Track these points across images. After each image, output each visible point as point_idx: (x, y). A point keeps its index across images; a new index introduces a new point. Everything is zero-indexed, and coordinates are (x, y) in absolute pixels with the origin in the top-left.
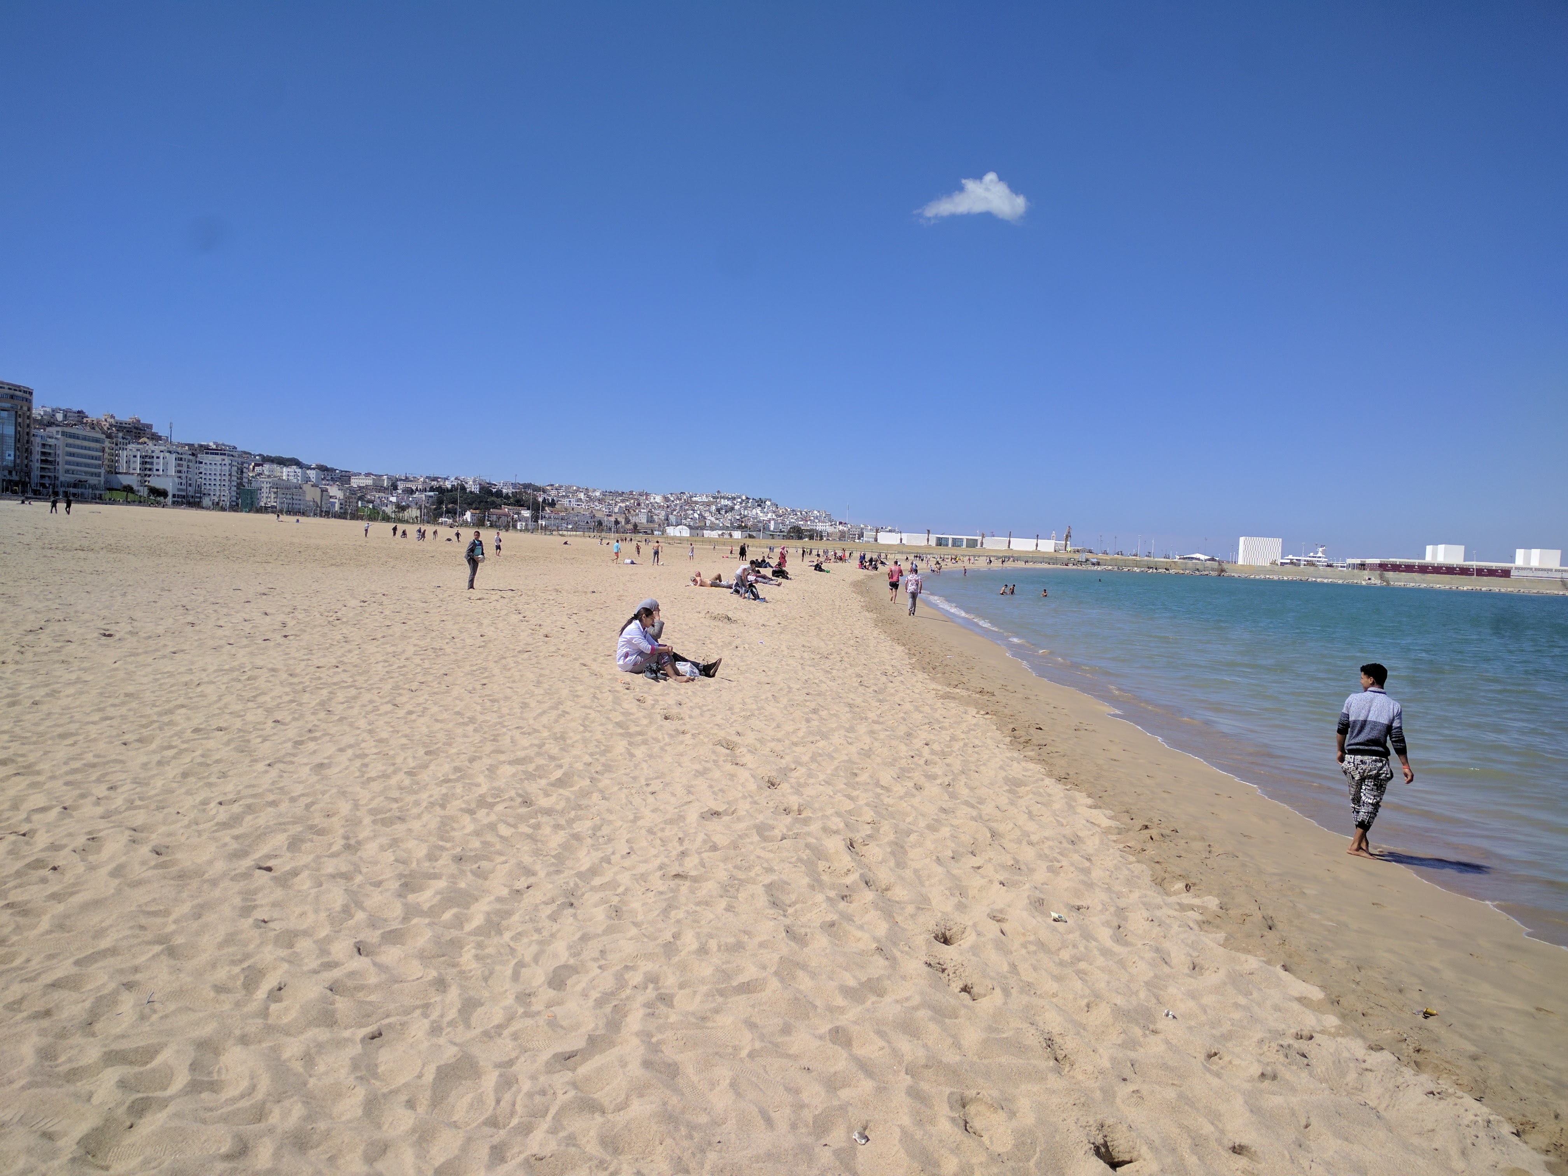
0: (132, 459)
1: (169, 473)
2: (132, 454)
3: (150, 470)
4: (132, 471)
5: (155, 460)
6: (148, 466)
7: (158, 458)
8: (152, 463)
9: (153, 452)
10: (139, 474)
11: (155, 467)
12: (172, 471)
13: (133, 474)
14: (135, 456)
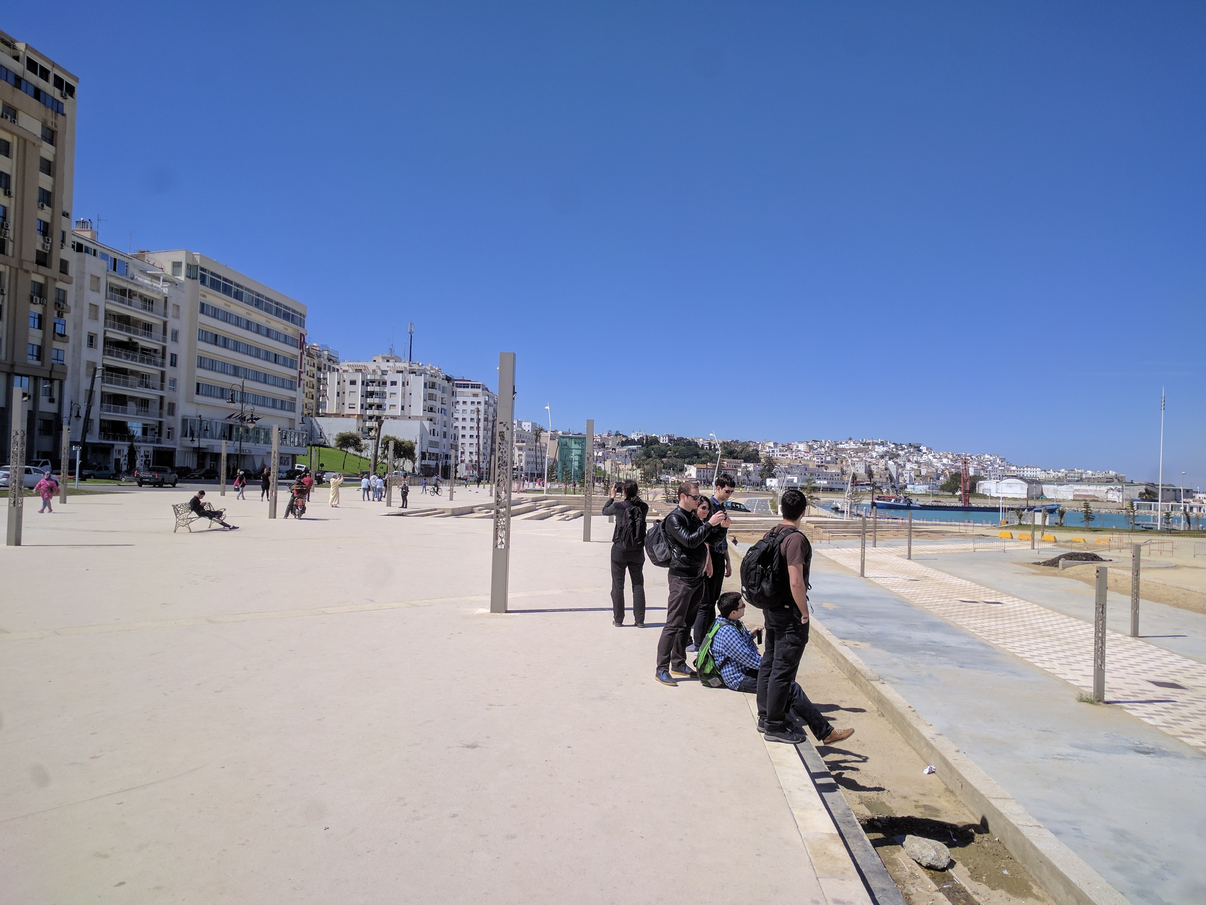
0: (348, 388)
1: (413, 413)
2: (347, 377)
3: (379, 407)
4: (347, 411)
5: (388, 389)
6: (376, 400)
7: (394, 383)
8: (382, 395)
9: (384, 373)
10: (360, 416)
11: (388, 402)
12: (418, 408)
13: (349, 416)
14: (353, 383)
